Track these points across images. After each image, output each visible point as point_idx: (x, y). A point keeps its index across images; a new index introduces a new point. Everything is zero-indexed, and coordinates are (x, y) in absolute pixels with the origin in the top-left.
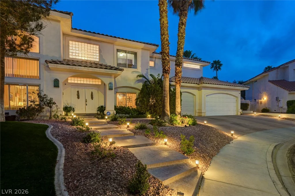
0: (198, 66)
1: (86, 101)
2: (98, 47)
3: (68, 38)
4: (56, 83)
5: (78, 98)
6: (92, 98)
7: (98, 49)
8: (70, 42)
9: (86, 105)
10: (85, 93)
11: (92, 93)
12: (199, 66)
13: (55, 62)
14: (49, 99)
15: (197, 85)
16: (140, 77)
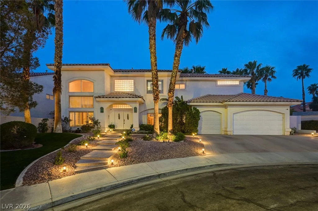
0: (236, 82)
1: (124, 121)
2: (133, 80)
3: (114, 78)
4: (102, 110)
5: (119, 118)
6: (128, 119)
7: (133, 83)
8: (115, 81)
9: (124, 123)
10: (124, 115)
11: (128, 115)
12: (238, 82)
13: (99, 97)
14: (96, 120)
15: (220, 103)
16: (163, 100)
